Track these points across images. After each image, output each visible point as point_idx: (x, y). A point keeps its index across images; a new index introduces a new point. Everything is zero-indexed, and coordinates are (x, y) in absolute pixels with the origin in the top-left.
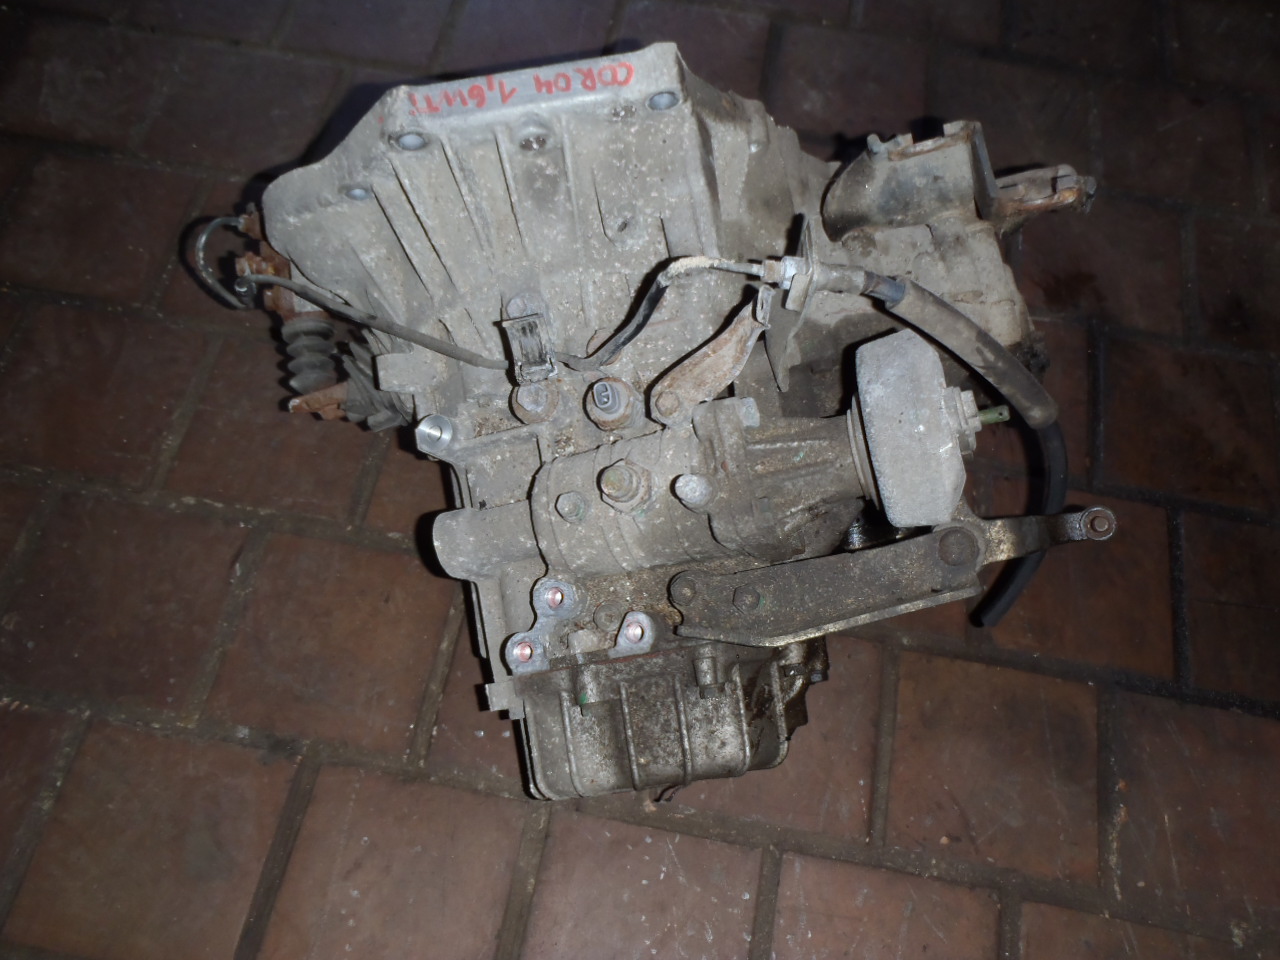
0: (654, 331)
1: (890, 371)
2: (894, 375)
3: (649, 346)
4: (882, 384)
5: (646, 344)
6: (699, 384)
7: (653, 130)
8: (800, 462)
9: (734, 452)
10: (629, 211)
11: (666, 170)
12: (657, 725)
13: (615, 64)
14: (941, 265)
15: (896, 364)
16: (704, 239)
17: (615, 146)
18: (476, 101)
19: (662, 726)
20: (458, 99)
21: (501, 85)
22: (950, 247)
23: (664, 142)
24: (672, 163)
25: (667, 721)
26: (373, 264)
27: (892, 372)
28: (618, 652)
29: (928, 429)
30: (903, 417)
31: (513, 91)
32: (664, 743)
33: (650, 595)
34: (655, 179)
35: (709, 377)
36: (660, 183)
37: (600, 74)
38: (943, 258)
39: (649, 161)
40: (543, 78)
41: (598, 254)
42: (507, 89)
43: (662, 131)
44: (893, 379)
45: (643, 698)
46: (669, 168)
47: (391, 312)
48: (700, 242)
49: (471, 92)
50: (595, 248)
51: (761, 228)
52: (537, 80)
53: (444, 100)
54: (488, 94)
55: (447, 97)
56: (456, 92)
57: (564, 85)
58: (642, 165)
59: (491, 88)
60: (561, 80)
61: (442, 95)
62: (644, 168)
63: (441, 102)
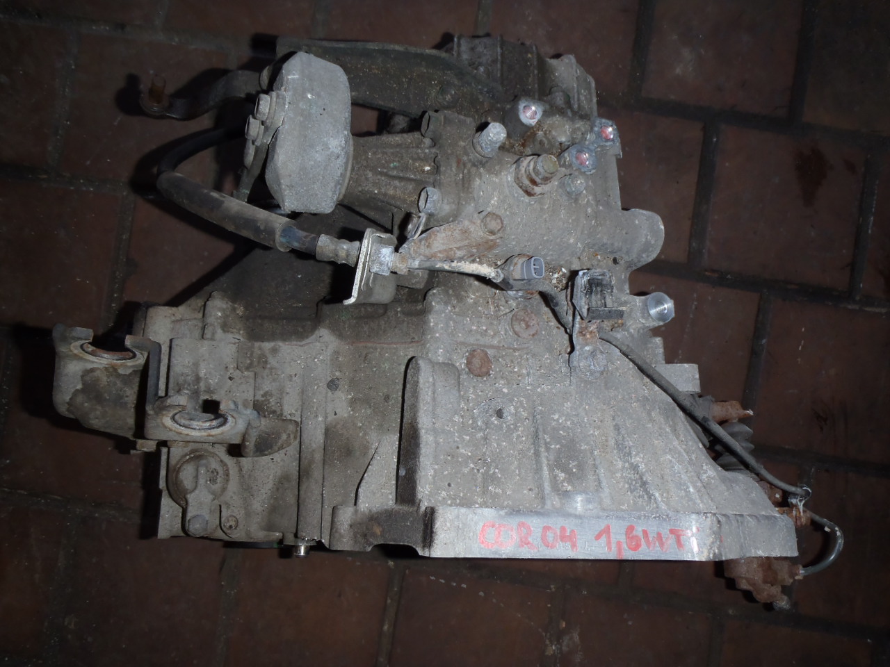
0: (478, 340)
1: (319, 157)
2: (317, 152)
3: (484, 328)
4: (329, 148)
5: (486, 331)
9: (449, 171)
10: (493, 423)
11: (453, 457)
14: (202, 373)
16: (431, 380)
17: (497, 491)
18: (634, 533)
20: (651, 539)
22: (189, 385)
23: (449, 485)
24: (446, 461)
26: (705, 468)
29: (304, 94)
30: (322, 111)
31: (598, 537)
38: (198, 379)
39: (466, 470)
40: (568, 545)
41: (521, 402)
42: (603, 539)
44: (318, 148)
46: (449, 458)
47: (689, 427)
49: (637, 547)
50: (524, 407)
51: (360, 427)
52: (574, 546)
53: (664, 540)
54: (623, 538)
55: (662, 544)
56: (652, 545)
57: (550, 535)
58: (473, 468)
59: (619, 543)
60: (550, 539)
61: (666, 546)
62: (472, 466)
63: (667, 538)
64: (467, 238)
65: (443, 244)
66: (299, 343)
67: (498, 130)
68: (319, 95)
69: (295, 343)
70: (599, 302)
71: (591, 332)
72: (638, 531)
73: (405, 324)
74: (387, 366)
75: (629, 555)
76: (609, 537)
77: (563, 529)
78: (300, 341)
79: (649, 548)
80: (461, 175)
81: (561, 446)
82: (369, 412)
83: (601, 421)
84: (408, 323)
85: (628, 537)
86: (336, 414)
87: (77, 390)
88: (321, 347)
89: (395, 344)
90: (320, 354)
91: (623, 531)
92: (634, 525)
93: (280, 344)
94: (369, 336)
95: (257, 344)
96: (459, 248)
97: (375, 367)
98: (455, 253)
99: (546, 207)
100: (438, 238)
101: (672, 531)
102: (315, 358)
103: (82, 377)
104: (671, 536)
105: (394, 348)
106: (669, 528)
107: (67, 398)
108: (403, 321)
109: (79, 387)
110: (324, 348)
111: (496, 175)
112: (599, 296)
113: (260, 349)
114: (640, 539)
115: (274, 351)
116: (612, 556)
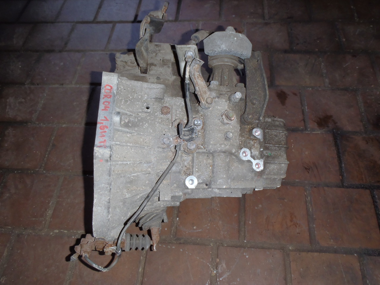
0: (174, 112)
1: (218, 43)
2: (220, 42)
4: (221, 45)
6: (205, 93)
7: (120, 92)
8: (227, 78)
9: (225, 89)
10: (144, 103)
11: (134, 91)
12: (275, 138)
13: (104, 89)
15: (217, 41)
17: (123, 102)
18: (106, 128)
19: (276, 137)
20: (103, 133)
21: (102, 120)
23: (125, 89)
24: (132, 89)
25: (275, 135)
27: (219, 42)
28: (262, 139)
29: (236, 37)
30: (232, 42)
31: (105, 117)
32: (280, 137)
33: (243, 133)
34: (135, 95)
35: (204, 89)
36: (137, 94)
37: (106, 93)
39: (129, 96)
40: (103, 108)
42: (103, 118)
43: (121, 89)
44: (221, 42)
45: (269, 140)
46: (134, 90)
48: (158, 88)
49: (101, 129)
52: (103, 110)
53: (102, 137)
54: (104, 124)
55: (101, 136)
56: (101, 133)
57: (107, 103)
58: (130, 98)
59: (102, 123)
60: (105, 103)
61: (100, 138)
62: (131, 98)
63: (103, 138)
64: (203, 93)
65: (200, 84)
67: (239, 95)
68: (236, 41)
70: (186, 134)
71: (177, 141)
72: (106, 130)
75: (98, 126)
76: (105, 120)
77: (108, 107)
79: (100, 132)
80: (224, 93)
81: (137, 122)
83: (146, 142)
85: (104, 126)
87: (154, 15)
91: (106, 125)
92: (108, 128)
93: (171, 69)
96: (199, 88)
98: (197, 86)
99: (221, 128)
100: (202, 82)
101: (105, 140)
103: (157, 16)
104: (104, 140)
106: (106, 139)
107: (152, 14)
109: (155, 16)
110: (169, 77)
111: (228, 108)
112: (189, 134)
114: (103, 130)
115: (169, 67)
116: (99, 120)
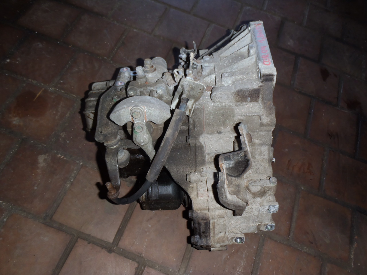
66: (205, 148)
69: (205, 149)
73: (197, 112)
74: (212, 117)
78: (204, 147)
82: (228, 121)
84: (197, 111)
86: (230, 131)
88: (206, 139)
89: (204, 114)
90: (209, 138)
94: (201, 124)
95: (206, 161)
97: (212, 121)
102: (210, 140)
105: (205, 115)
108: (196, 113)
110: (207, 137)
113: (208, 159)
